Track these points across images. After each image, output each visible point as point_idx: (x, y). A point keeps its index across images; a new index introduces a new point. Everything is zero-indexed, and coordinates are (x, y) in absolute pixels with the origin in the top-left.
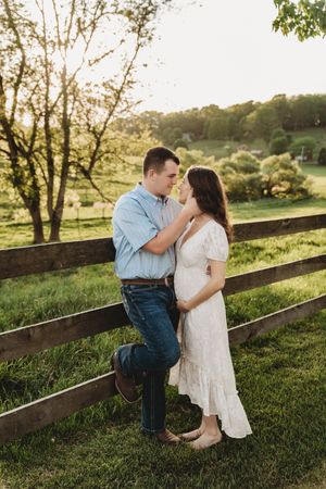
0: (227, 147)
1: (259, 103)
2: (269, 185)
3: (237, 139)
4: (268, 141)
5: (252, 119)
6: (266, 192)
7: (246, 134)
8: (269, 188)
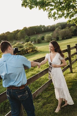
0: (14, 42)
1: (20, 30)
2: (27, 50)
3: (16, 40)
4: (24, 39)
5: (19, 34)
6: (26, 52)
7: (18, 38)
8: (27, 51)
